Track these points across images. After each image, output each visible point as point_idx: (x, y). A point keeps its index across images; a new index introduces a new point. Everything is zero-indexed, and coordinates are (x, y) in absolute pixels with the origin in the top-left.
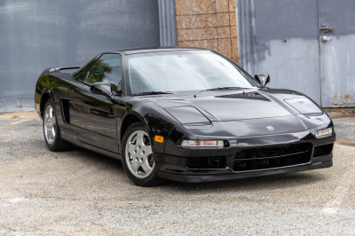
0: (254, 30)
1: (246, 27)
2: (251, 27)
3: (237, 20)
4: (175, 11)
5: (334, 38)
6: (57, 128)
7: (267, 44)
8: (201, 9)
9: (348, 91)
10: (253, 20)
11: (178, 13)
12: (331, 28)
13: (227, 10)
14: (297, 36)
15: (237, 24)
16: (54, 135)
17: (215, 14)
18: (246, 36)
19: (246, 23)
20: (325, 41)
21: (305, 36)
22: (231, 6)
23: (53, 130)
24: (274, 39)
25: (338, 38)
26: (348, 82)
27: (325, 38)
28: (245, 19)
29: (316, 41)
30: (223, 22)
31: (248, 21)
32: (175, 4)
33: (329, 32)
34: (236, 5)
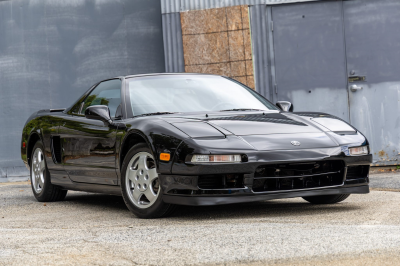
0: (274, 80)
1: (264, 77)
2: (270, 77)
3: (254, 69)
4: (184, 61)
5: (365, 87)
6: (47, 173)
7: (289, 95)
8: (213, 57)
9: (383, 147)
10: (273, 69)
11: (187, 63)
12: (361, 76)
13: (242, 58)
14: (322, 85)
15: (254, 73)
16: (43, 181)
17: (229, 62)
18: (265, 87)
19: (264, 73)
20: (354, 91)
21: (332, 85)
22: (247, 53)
23: (42, 176)
24: (297, 89)
25: (370, 87)
26: (382, 137)
27: (355, 86)
28: (264, 68)
29: (345, 91)
30: (238, 72)
31: (266, 70)
32: (183, 53)
33: (359, 80)
34: (253, 52)
